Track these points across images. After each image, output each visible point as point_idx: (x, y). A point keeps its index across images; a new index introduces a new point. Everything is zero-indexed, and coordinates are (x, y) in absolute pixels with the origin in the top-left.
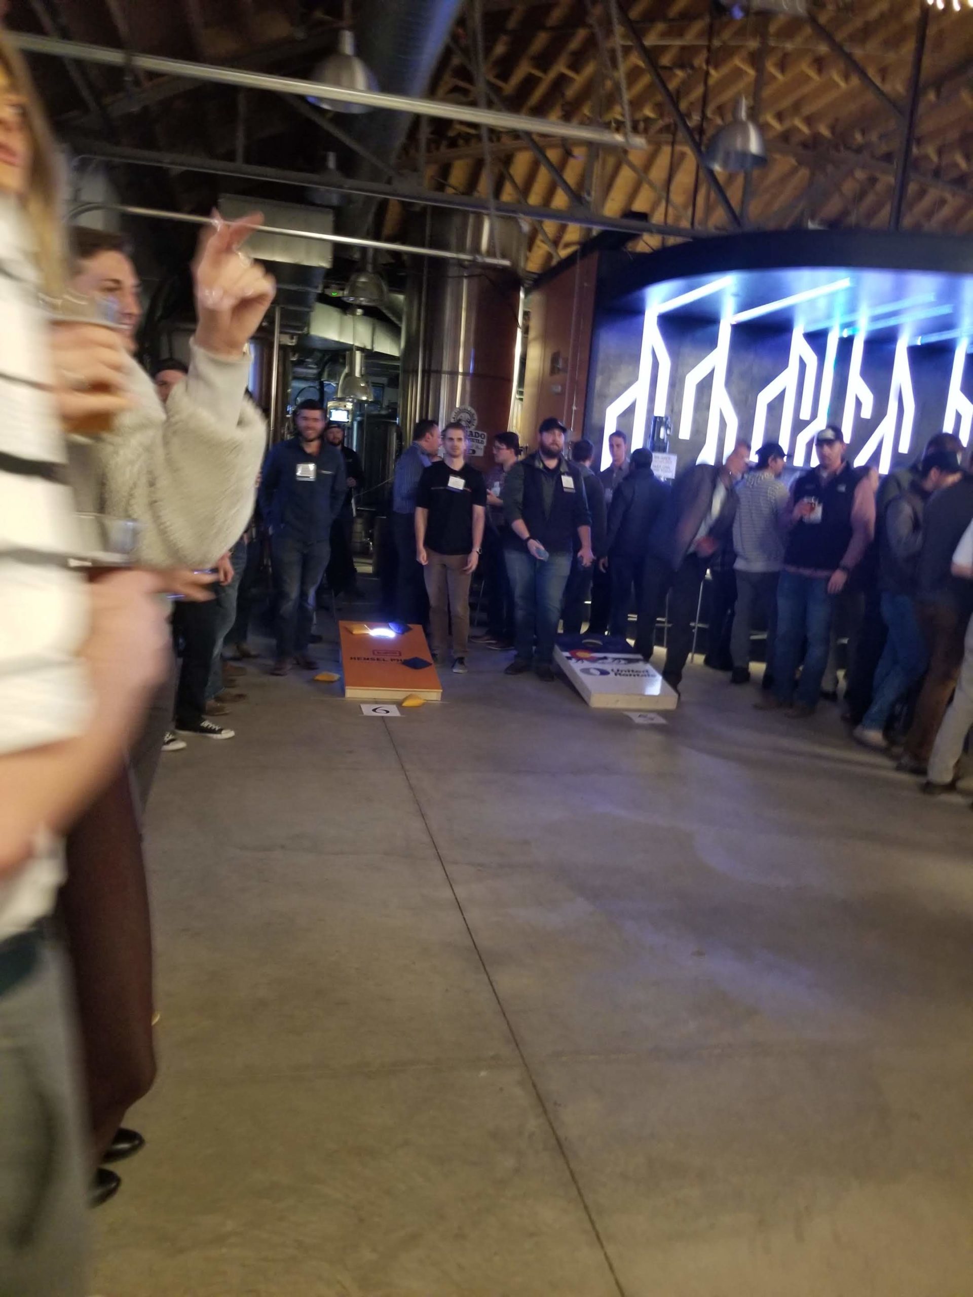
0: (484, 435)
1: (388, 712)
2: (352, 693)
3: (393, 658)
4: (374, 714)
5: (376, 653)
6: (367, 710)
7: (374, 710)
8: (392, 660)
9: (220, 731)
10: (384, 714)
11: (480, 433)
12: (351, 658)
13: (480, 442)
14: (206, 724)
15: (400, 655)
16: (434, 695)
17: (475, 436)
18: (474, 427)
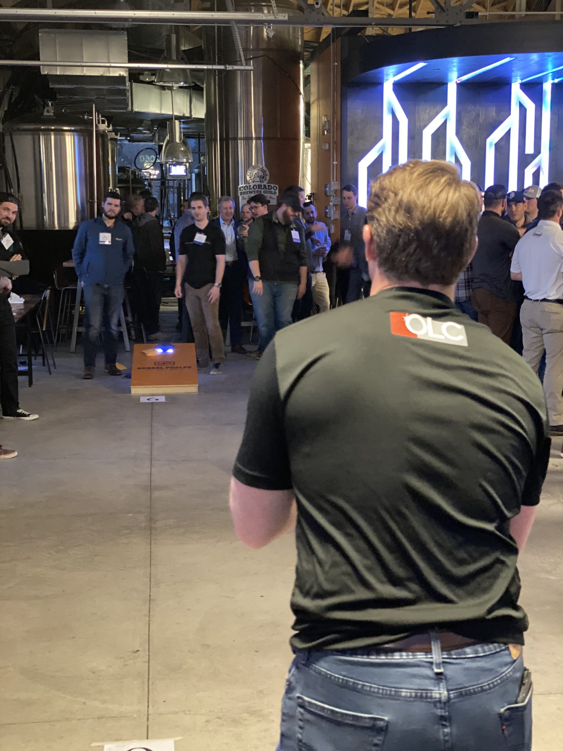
0: (276, 187)
1: (157, 400)
2: (135, 391)
3: (168, 366)
4: (148, 401)
5: (157, 364)
6: (143, 400)
7: (148, 400)
8: (167, 368)
9: (29, 415)
10: (155, 401)
11: (273, 185)
12: (138, 368)
13: (273, 192)
14: (19, 411)
15: (174, 363)
16: (193, 389)
17: (269, 189)
18: (267, 181)
